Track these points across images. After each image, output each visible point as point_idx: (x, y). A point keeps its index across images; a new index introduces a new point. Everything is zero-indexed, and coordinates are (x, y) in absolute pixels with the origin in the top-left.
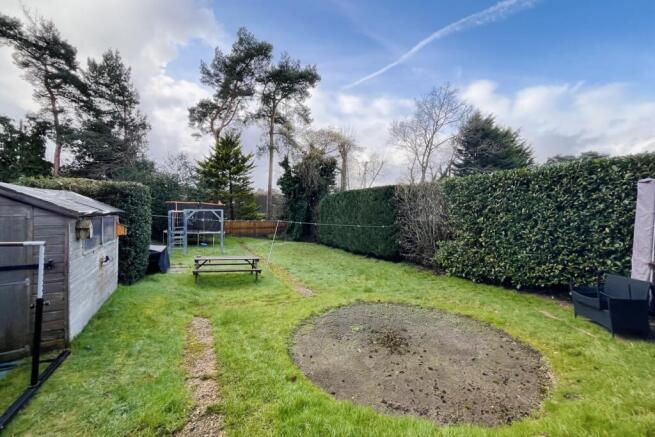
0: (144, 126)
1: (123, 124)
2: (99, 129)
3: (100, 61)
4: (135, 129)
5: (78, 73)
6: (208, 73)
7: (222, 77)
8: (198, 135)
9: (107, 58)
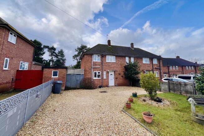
0: (65, 60)
1: (62, 60)
2: (58, 61)
3: (60, 51)
4: (64, 60)
5: (56, 52)
6: (76, 50)
7: (79, 50)
8: (74, 60)
9: (61, 50)
